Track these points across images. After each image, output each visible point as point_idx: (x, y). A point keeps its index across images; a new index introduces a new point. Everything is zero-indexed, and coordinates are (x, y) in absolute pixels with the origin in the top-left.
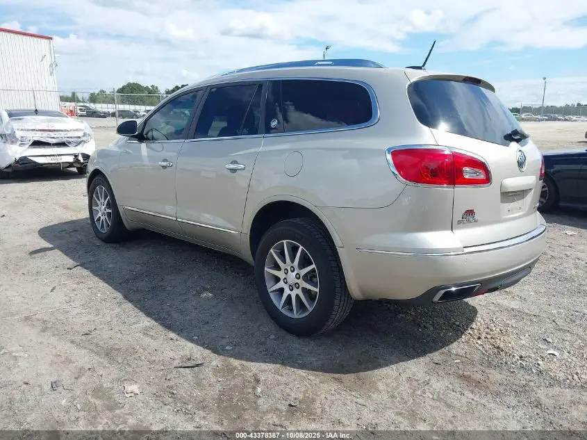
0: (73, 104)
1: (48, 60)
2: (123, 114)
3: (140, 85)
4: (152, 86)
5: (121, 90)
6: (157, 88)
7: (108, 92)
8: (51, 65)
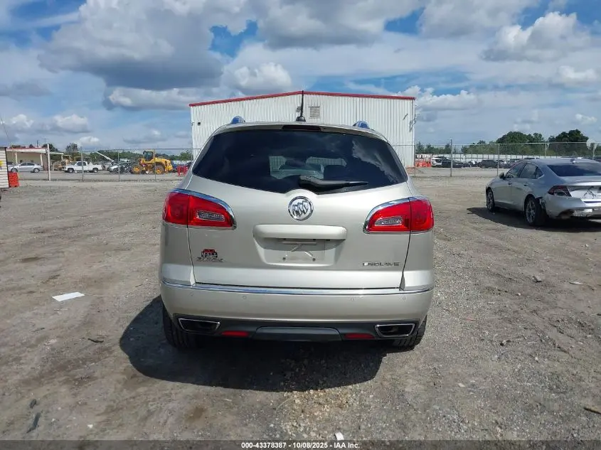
0: (428, 156)
1: (409, 118)
2: (487, 163)
3: (521, 134)
4: (536, 134)
5: (501, 141)
6: (540, 135)
7: (487, 143)
8: (411, 123)
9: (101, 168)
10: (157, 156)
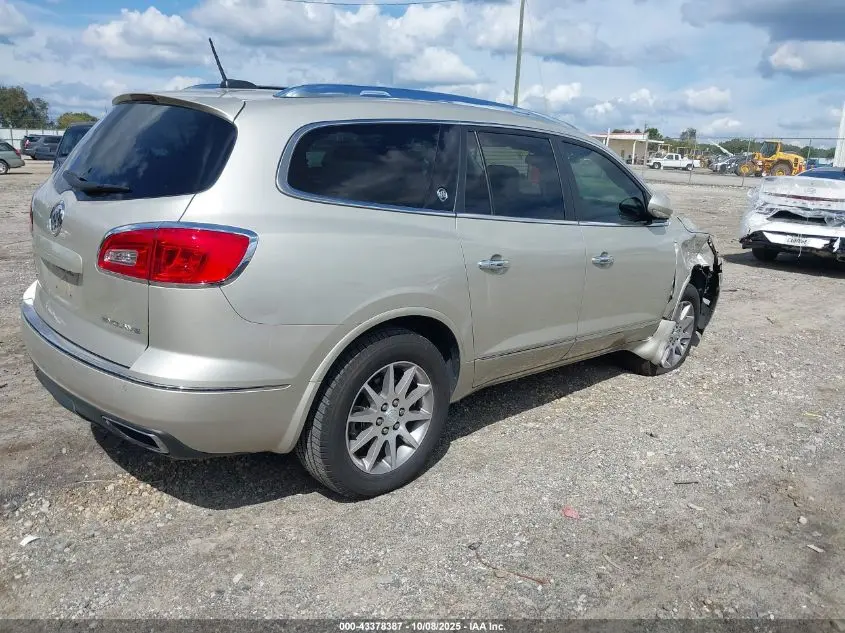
9: (699, 165)
10: (787, 149)
